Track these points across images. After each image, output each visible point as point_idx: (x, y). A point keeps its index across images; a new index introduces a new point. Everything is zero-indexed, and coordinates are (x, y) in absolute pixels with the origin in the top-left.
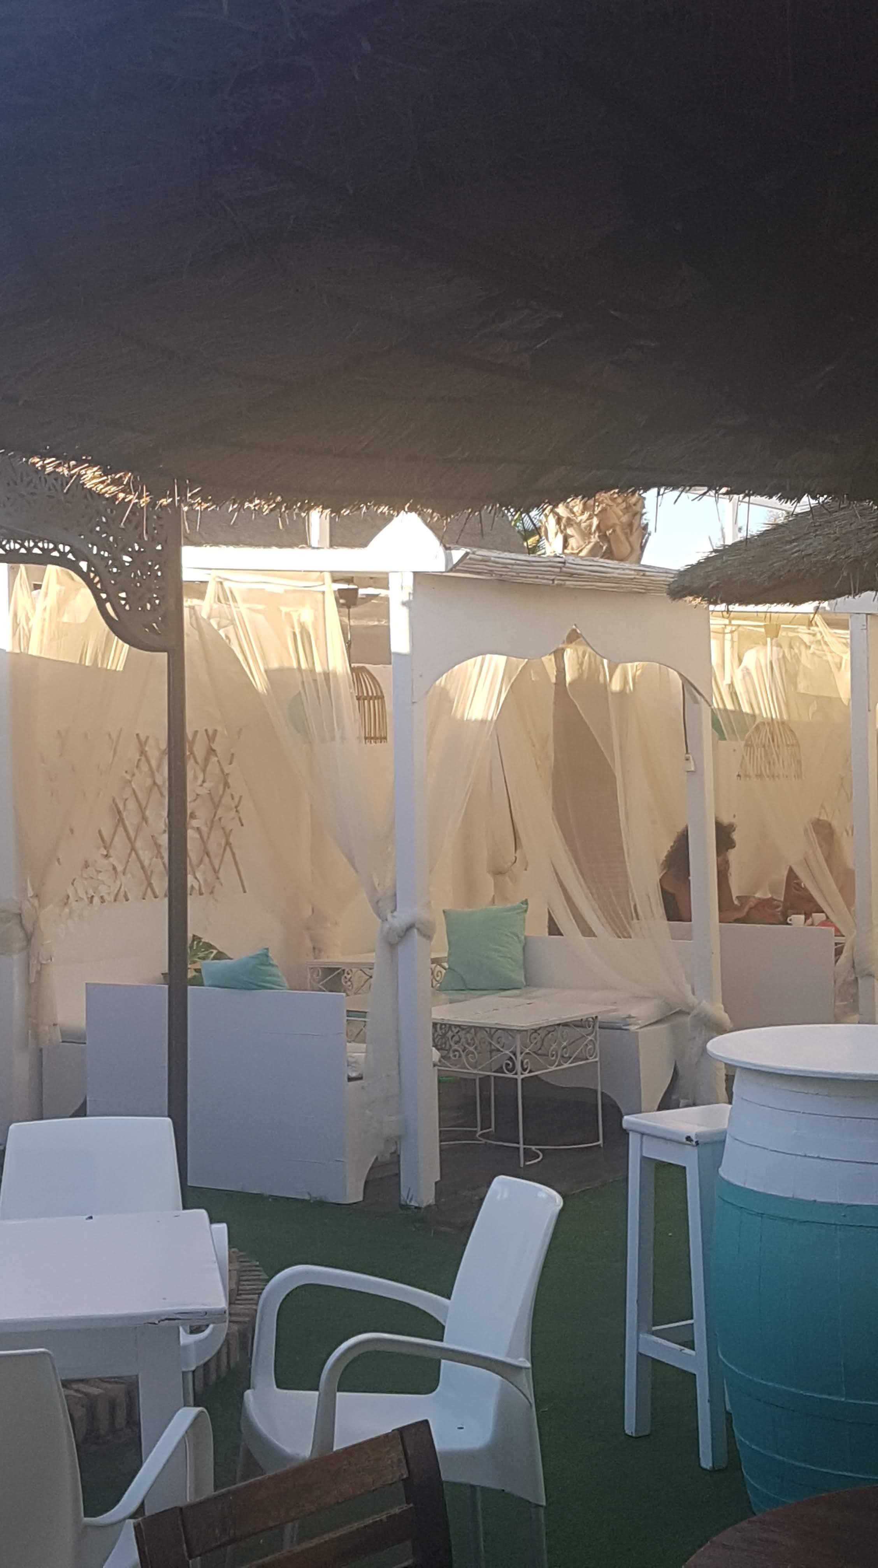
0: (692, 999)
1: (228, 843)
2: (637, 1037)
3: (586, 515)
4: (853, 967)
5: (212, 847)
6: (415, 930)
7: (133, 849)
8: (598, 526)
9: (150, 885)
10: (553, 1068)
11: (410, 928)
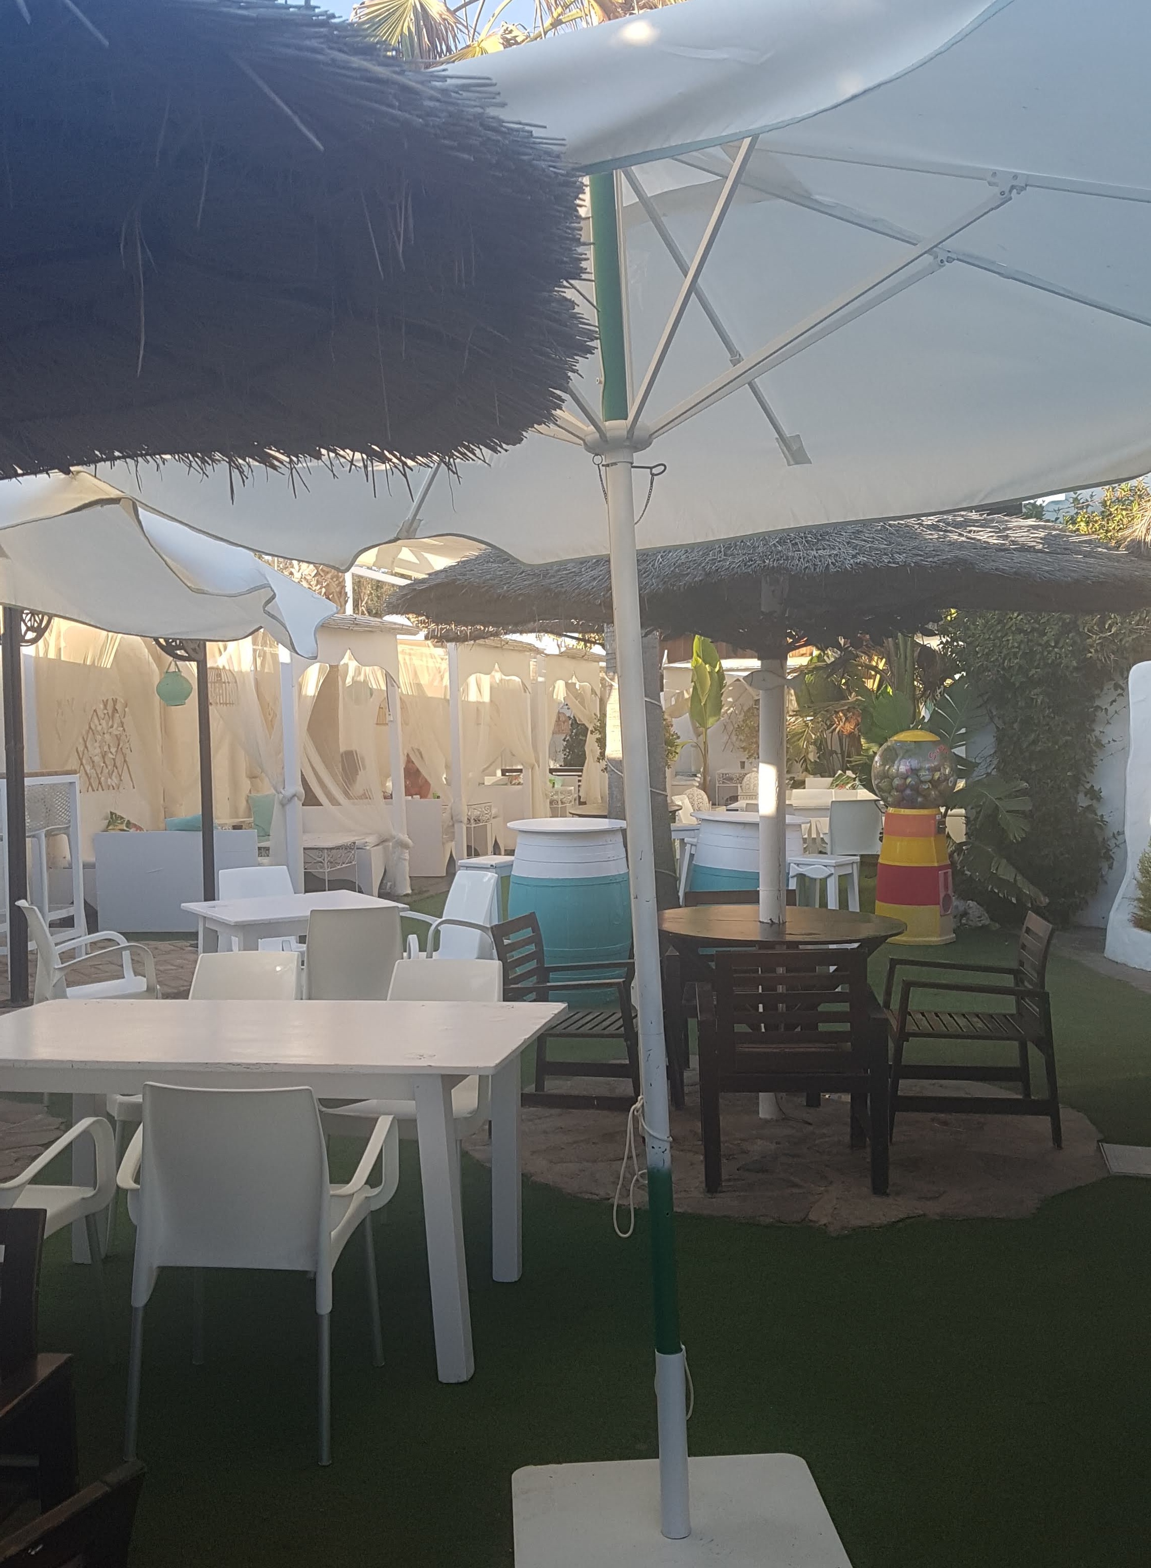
0: (394, 833)
1: (125, 761)
2: (370, 853)
3: (319, 587)
4: (452, 818)
5: (118, 764)
6: (296, 798)
7: (82, 764)
8: (325, 593)
9: (90, 784)
10: (339, 867)
11: (294, 795)
